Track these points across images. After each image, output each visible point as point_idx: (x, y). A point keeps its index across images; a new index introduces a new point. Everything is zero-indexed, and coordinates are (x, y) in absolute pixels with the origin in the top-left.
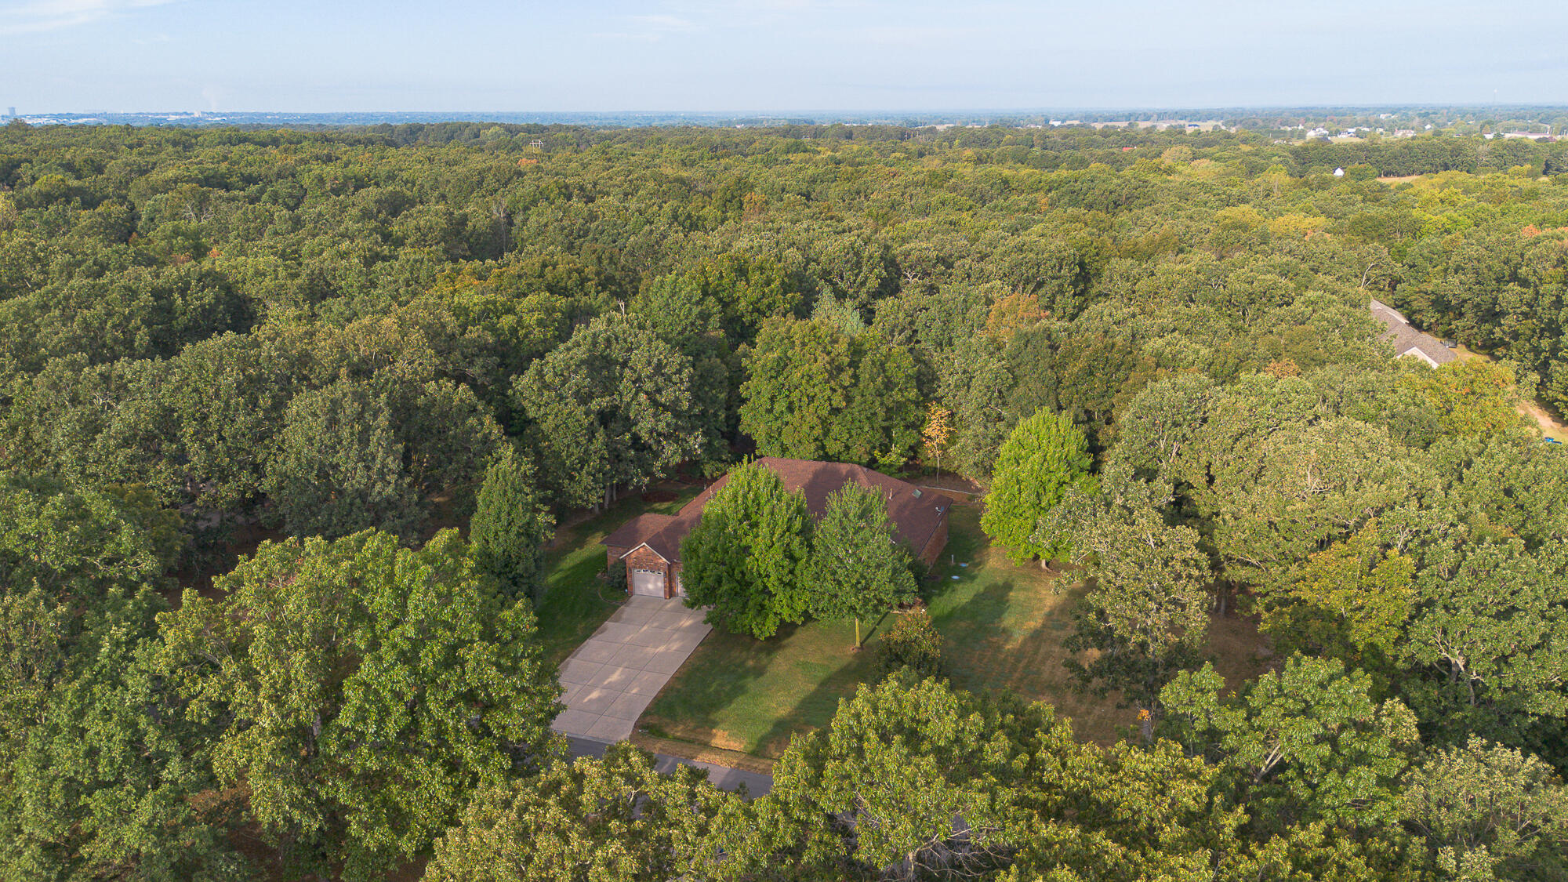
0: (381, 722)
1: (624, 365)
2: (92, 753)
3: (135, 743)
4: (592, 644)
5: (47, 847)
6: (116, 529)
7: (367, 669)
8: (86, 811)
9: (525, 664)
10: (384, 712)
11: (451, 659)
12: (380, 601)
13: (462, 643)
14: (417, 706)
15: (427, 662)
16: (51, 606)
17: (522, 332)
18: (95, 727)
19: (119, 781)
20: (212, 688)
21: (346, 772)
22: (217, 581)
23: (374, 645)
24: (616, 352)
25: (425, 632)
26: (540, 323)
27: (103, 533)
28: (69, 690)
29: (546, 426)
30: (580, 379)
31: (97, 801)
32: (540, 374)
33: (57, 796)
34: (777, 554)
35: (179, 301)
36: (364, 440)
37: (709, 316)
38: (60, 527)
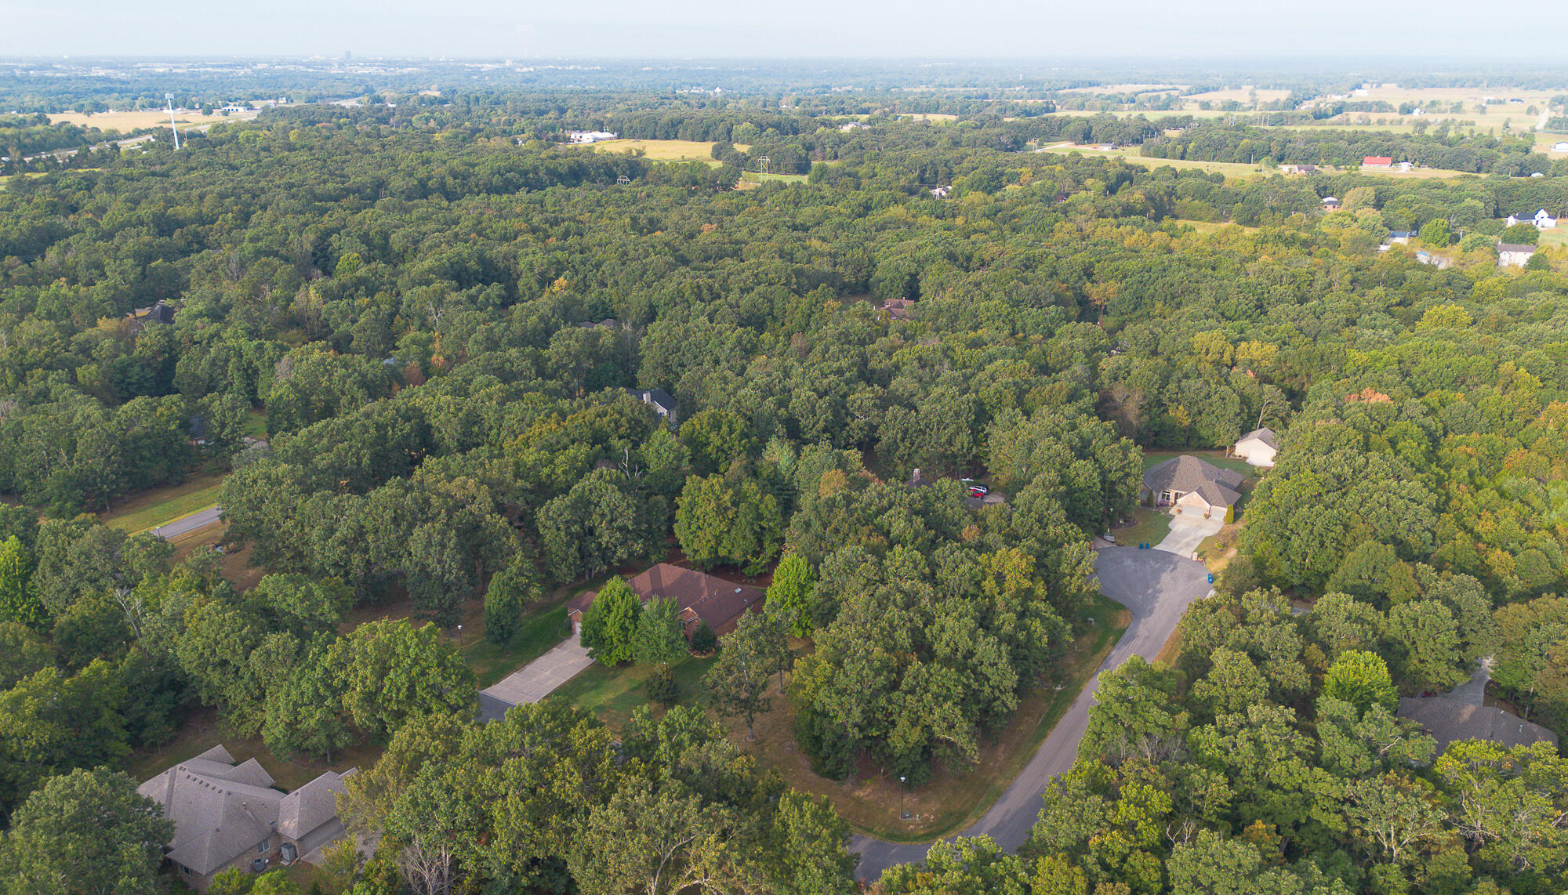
0: (397, 694)
1: (596, 505)
2: (302, 693)
3: (316, 690)
4: (542, 660)
5: (287, 724)
6: (323, 601)
7: (392, 674)
8: (299, 713)
9: (453, 677)
10: (399, 690)
11: (423, 673)
12: (400, 649)
13: (429, 667)
14: (411, 688)
15: (414, 673)
16: (293, 640)
17: (554, 477)
18: (304, 685)
19: (311, 703)
20: (342, 675)
21: (385, 710)
22: (348, 636)
23: (397, 665)
24: (594, 498)
25: (416, 662)
26: (564, 472)
27: (318, 604)
28: (297, 670)
29: (547, 540)
30: (567, 515)
31: (303, 710)
32: (548, 511)
33: (291, 707)
34: (617, 627)
35: (390, 433)
36: (441, 553)
37: (683, 457)
38: (302, 602)
